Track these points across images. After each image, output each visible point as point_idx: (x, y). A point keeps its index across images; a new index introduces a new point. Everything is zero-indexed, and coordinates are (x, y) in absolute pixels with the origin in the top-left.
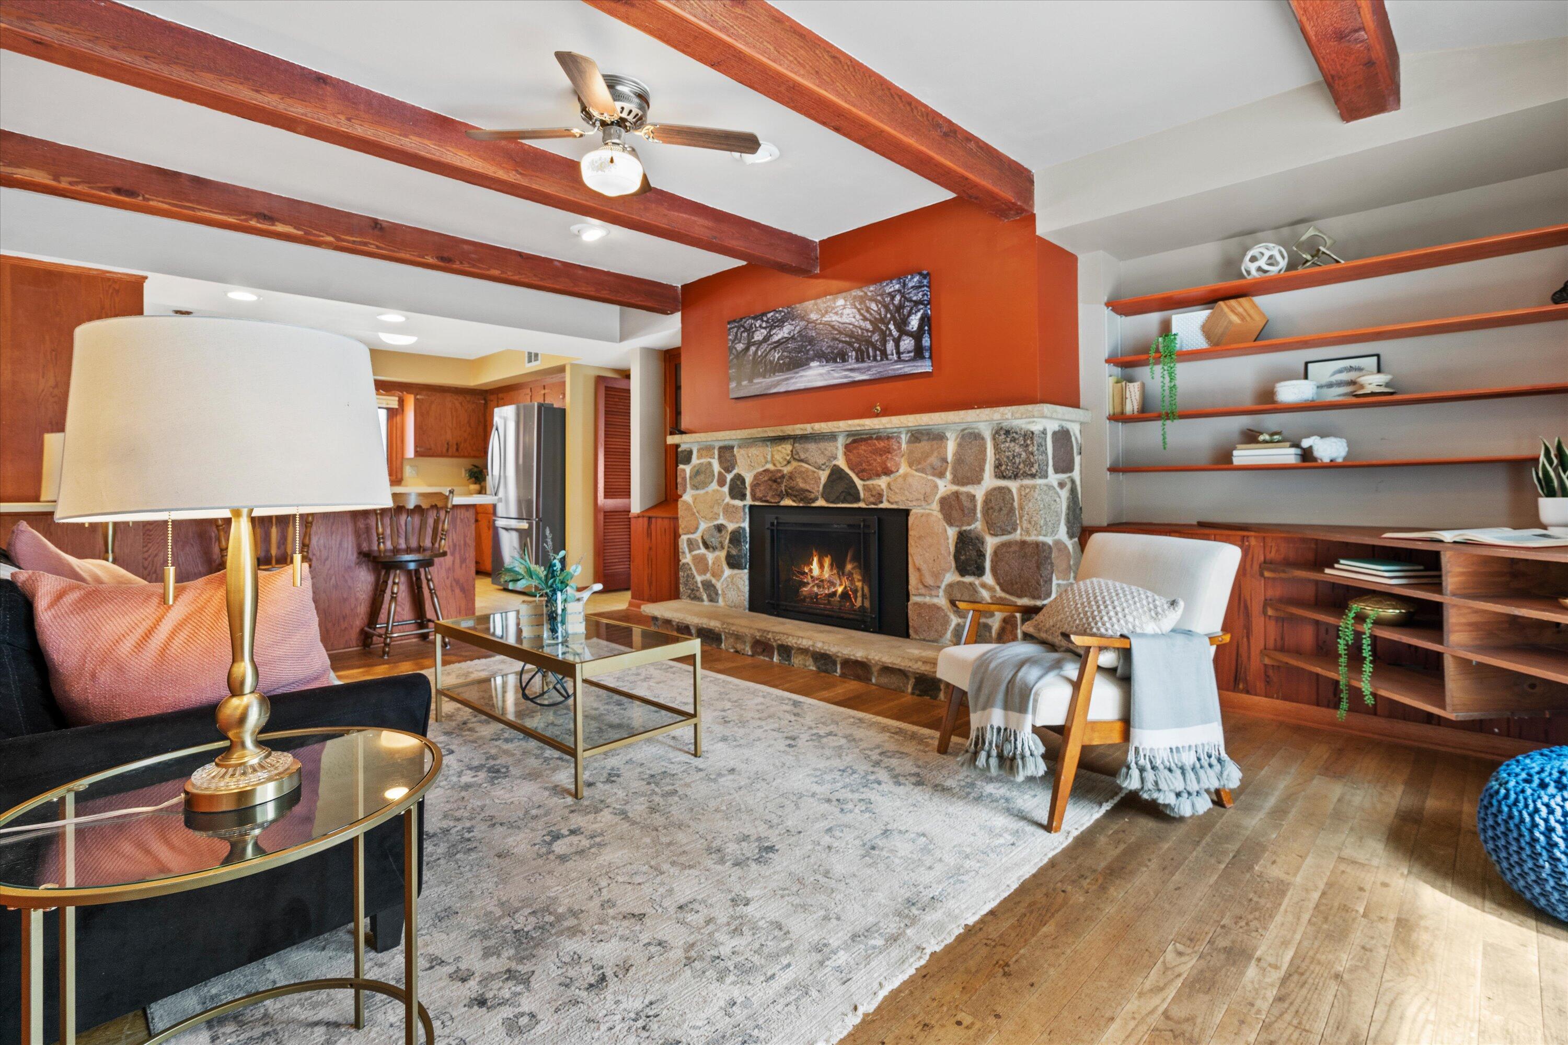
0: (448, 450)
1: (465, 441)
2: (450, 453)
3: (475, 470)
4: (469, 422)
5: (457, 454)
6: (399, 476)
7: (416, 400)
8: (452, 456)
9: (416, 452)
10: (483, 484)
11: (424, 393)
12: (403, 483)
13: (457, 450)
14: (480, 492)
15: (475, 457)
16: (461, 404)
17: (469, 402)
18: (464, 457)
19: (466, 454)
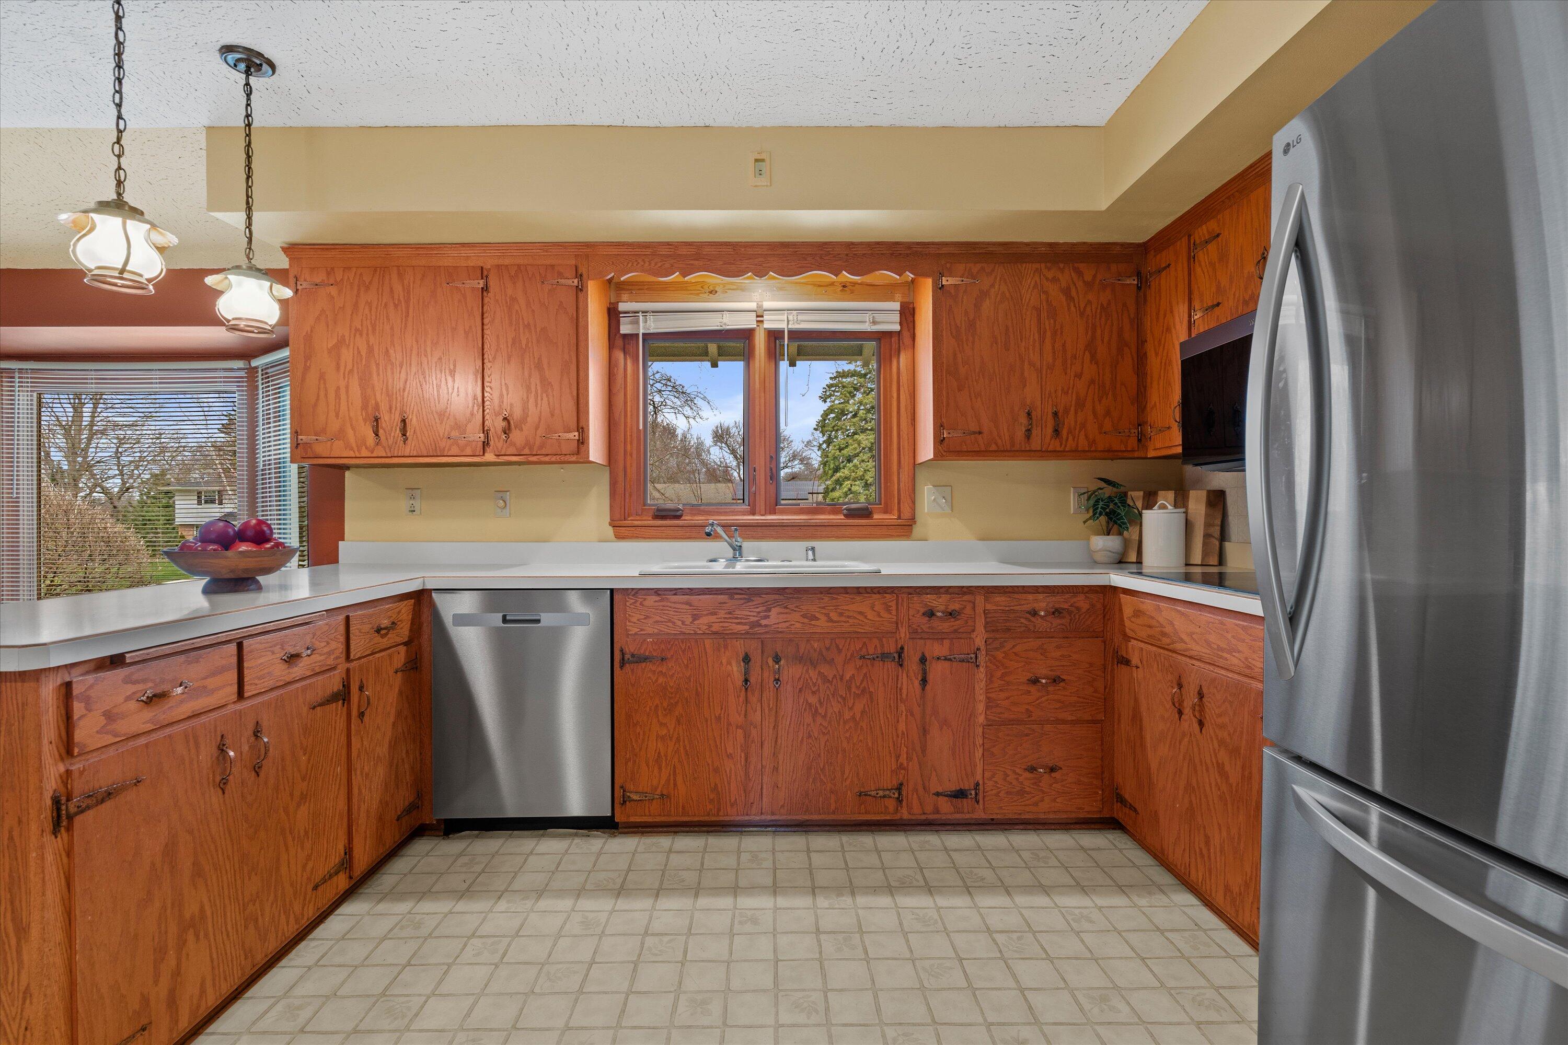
0: (1028, 433)
1: (1080, 404)
2: (1036, 444)
3: (1108, 491)
4: (1090, 347)
5: (1055, 445)
6: (906, 514)
7: (939, 289)
8: (1044, 454)
9: (939, 441)
10: (1132, 533)
11: (961, 267)
12: (917, 530)
13: (1057, 432)
14: (1120, 562)
15: (1111, 454)
16: (1067, 292)
17: (1089, 285)
18: (1076, 454)
19: (1083, 443)
